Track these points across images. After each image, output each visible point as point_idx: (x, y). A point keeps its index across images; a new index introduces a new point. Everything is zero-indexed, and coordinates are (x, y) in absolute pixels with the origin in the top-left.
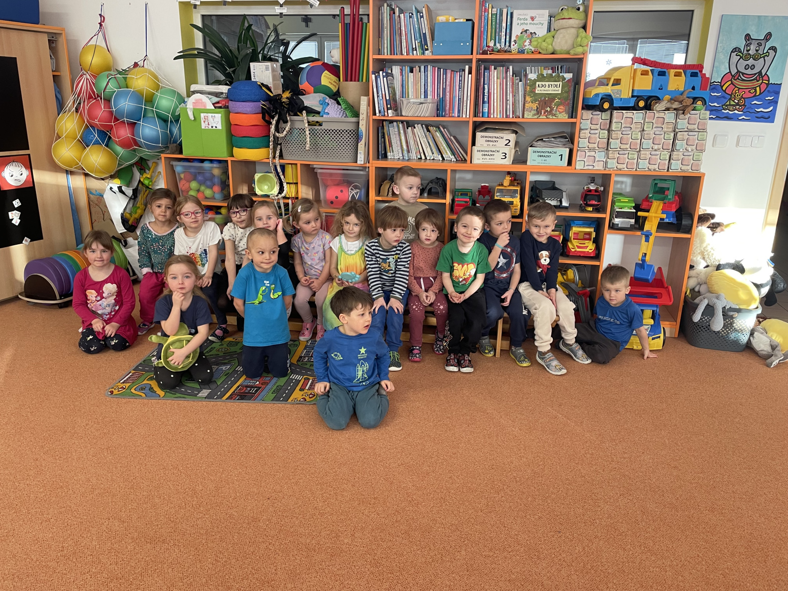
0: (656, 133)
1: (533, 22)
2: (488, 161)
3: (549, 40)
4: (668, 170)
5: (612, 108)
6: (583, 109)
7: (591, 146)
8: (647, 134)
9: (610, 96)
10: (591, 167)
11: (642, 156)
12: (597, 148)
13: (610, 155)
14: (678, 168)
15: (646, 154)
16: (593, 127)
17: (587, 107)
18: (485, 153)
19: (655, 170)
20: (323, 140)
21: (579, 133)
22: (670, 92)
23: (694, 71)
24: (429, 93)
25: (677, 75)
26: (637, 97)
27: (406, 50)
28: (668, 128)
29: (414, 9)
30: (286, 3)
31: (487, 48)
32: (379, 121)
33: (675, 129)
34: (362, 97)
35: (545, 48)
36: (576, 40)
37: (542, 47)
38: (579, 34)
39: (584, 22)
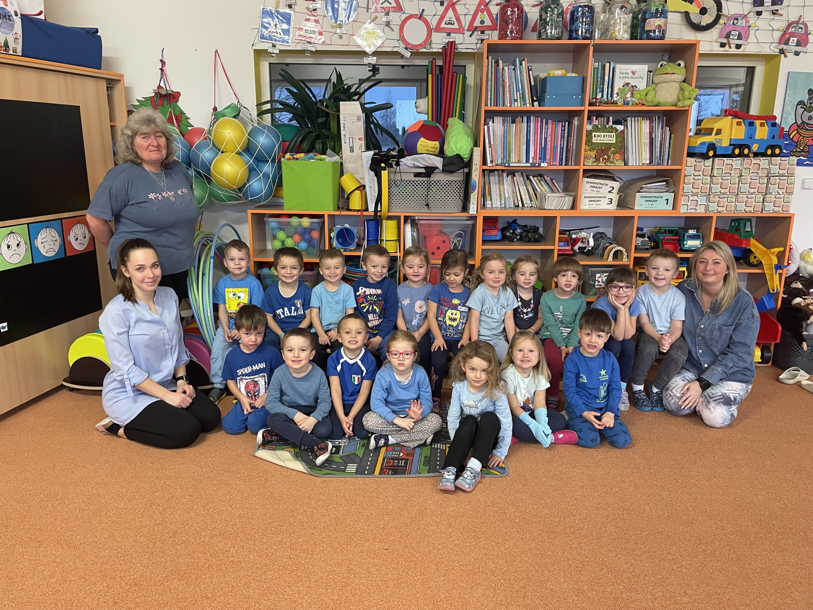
0: (753, 178)
1: (633, 76)
2: (594, 206)
3: (653, 93)
4: (762, 212)
5: (715, 156)
6: (688, 156)
7: (695, 191)
8: (745, 179)
9: (714, 144)
10: (693, 211)
11: (739, 199)
12: (700, 193)
13: (711, 199)
14: (770, 209)
15: (742, 197)
16: (696, 173)
17: (690, 155)
18: (592, 199)
19: (750, 212)
20: (431, 191)
21: (684, 180)
22: (758, 141)
23: (774, 122)
24: (531, 142)
25: (762, 125)
26: (734, 145)
27: (508, 101)
28: (762, 173)
29: (518, 62)
30: (375, 53)
31: (594, 100)
32: (483, 171)
33: (768, 174)
34: (475, 148)
35: (651, 100)
36: (683, 94)
37: (647, 99)
38: (683, 88)
39: (684, 77)
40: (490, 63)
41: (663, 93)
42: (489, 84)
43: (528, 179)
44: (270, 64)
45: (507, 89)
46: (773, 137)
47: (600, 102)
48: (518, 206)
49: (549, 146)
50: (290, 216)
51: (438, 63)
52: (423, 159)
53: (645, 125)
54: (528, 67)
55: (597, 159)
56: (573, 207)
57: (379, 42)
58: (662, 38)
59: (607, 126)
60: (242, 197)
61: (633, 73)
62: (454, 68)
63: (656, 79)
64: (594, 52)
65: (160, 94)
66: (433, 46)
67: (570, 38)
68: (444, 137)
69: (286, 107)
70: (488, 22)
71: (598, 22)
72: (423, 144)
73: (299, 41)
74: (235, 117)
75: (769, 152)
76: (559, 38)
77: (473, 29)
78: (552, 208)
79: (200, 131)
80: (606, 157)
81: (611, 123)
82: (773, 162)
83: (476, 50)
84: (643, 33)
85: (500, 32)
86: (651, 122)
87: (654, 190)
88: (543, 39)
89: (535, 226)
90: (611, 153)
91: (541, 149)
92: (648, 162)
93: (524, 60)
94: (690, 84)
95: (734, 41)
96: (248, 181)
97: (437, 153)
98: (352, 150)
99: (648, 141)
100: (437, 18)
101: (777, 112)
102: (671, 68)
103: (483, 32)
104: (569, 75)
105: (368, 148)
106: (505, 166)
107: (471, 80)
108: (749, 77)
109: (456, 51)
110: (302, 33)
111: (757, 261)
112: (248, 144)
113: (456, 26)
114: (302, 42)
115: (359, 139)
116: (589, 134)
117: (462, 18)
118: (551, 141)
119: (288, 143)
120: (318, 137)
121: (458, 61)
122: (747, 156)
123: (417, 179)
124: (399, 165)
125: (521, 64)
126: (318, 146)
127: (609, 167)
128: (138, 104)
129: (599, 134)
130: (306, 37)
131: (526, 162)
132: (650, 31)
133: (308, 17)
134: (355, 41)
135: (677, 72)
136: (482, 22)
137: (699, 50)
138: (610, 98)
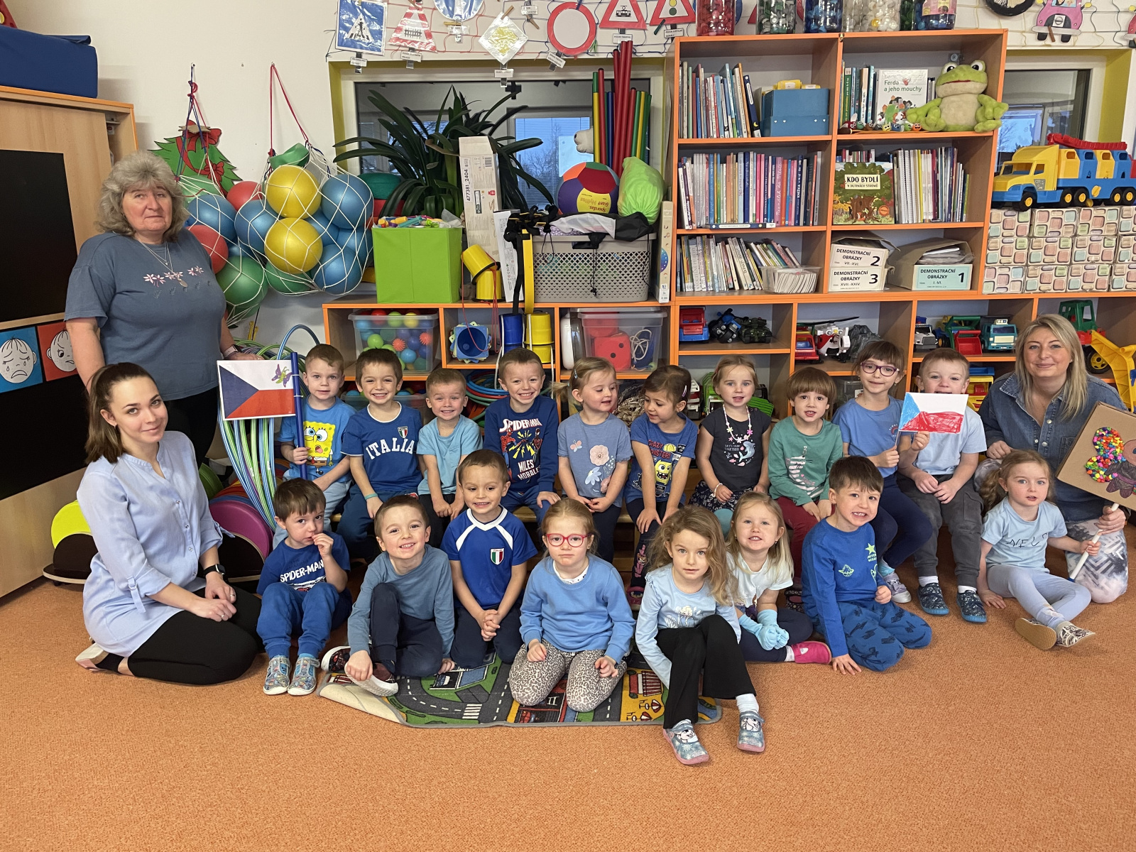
0: (1094, 238)
1: (906, 87)
2: (850, 287)
3: (937, 111)
4: (1109, 290)
5: (1036, 205)
6: (992, 207)
7: (1004, 260)
8: (1081, 240)
9: (1033, 188)
10: (1003, 291)
11: (1073, 271)
12: (1013, 263)
13: (1030, 272)
14: (1122, 286)
15: (1078, 269)
16: (1006, 233)
17: (997, 205)
18: (846, 277)
19: (1091, 290)
20: (599, 270)
21: (988, 243)
22: (1099, 182)
23: (1123, 152)
24: (751, 192)
25: (1105, 157)
26: (1064, 189)
27: (715, 130)
28: (1108, 231)
29: (728, 70)
30: (512, 63)
31: (847, 125)
32: (679, 237)
33: (1117, 231)
34: (665, 203)
35: (934, 123)
36: (983, 112)
37: (928, 121)
38: (983, 103)
39: (985, 85)
40: (685, 73)
41: (953, 111)
42: (685, 104)
43: (748, 247)
44: (356, 83)
45: (712, 112)
46: (1123, 176)
47: (856, 128)
48: (734, 289)
49: (778, 197)
50: (387, 311)
51: (607, 75)
52: (585, 221)
53: (926, 161)
54: (744, 77)
55: (852, 215)
56: (818, 288)
57: (518, 45)
58: (949, 27)
59: (867, 164)
60: (315, 284)
61: (906, 83)
62: (631, 82)
63: (942, 90)
64: (844, 52)
65: (189, 132)
66: (600, 49)
67: (808, 31)
68: (618, 187)
69: (380, 147)
70: (681, 12)
71: (849, 6)
72: (586, 198)
73: (397, 48)
74: (301, 164)
75: (1117, 198)
76: (789, 32)
77: (659, 23)
78: (785, 292)
79: (250, 186)
80: (866, 211)
81: (872, 160)
82: (1125, 213)
83: (664, 55)
84: (919, 19)
85: (699, 25)
86: (935, 156)
87: (941, 261)
88: (766, 33)
89: (760, 319)
90: (874, 205)
91: (766, 201)
92: (931, 217)
93: (737, 66)
94: (994, 97)
95: (1059, 31)
96: (322, 260)
97: (607, 212)
98: (479, 210)
99: (931, 185)
100: (604, 7)
101: (1127, 138)
102: (964, 72)
103: (674, 27)
104: (807, 87)
105: (504, 207)
106: (712, 229)
107: (658, 100)
108: (1082, 86)
109: (633, 56)
110: (400, 35)
111: (1103, 365)
112: (321, 204)
113: (633, 18)
114: (401, 48)
115: (489, 193)
116: (840, 177)
117: (641, 5)
118: (782, 189)
119: (383, 203)
120: (429, 191)
121: (639, 72)
122: (1084, 205)
123: (577, 251)
124: (550, 231)
125: (733, 73)
126: (430, 205)
127: (871, 226)
128: (159, 148)
129: (855, 176)
130: (406, 41)
131: (744, 222)
132: (929, 17)
133: (409, 11)
134: (480, 45)
135: (972, 78)
136: (673, 11)
137: (1006, 46)
138: (870, 121)
